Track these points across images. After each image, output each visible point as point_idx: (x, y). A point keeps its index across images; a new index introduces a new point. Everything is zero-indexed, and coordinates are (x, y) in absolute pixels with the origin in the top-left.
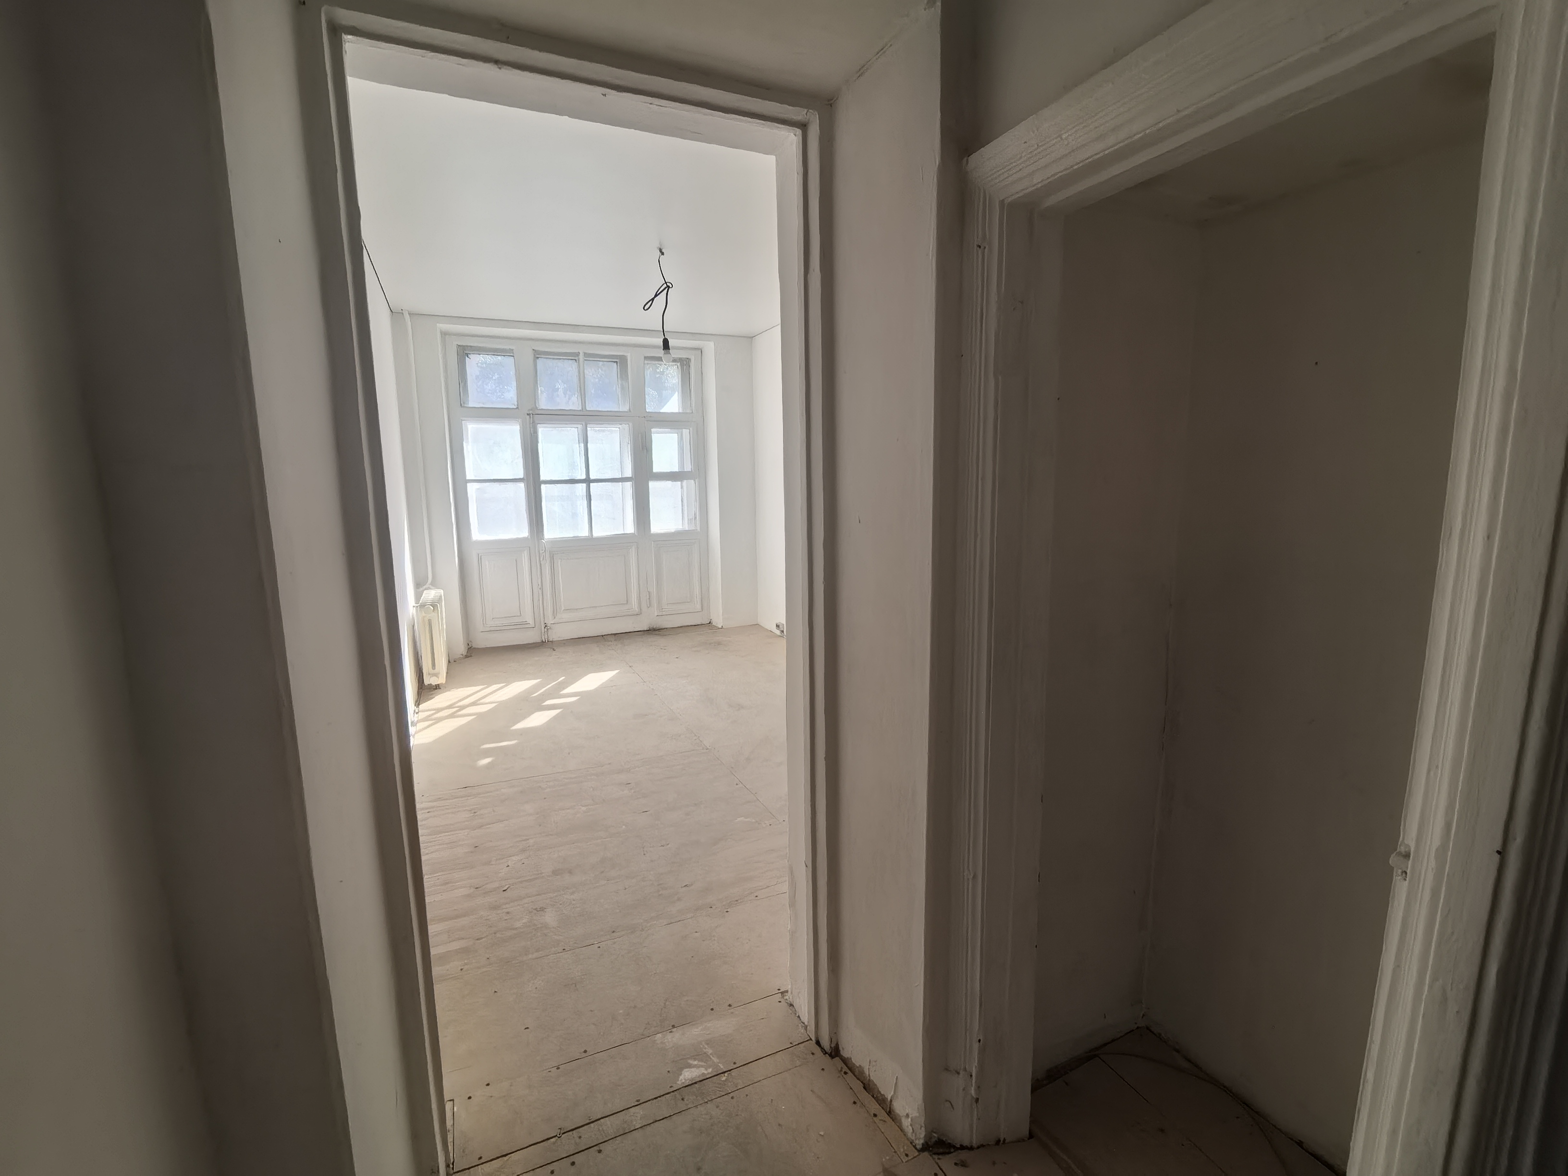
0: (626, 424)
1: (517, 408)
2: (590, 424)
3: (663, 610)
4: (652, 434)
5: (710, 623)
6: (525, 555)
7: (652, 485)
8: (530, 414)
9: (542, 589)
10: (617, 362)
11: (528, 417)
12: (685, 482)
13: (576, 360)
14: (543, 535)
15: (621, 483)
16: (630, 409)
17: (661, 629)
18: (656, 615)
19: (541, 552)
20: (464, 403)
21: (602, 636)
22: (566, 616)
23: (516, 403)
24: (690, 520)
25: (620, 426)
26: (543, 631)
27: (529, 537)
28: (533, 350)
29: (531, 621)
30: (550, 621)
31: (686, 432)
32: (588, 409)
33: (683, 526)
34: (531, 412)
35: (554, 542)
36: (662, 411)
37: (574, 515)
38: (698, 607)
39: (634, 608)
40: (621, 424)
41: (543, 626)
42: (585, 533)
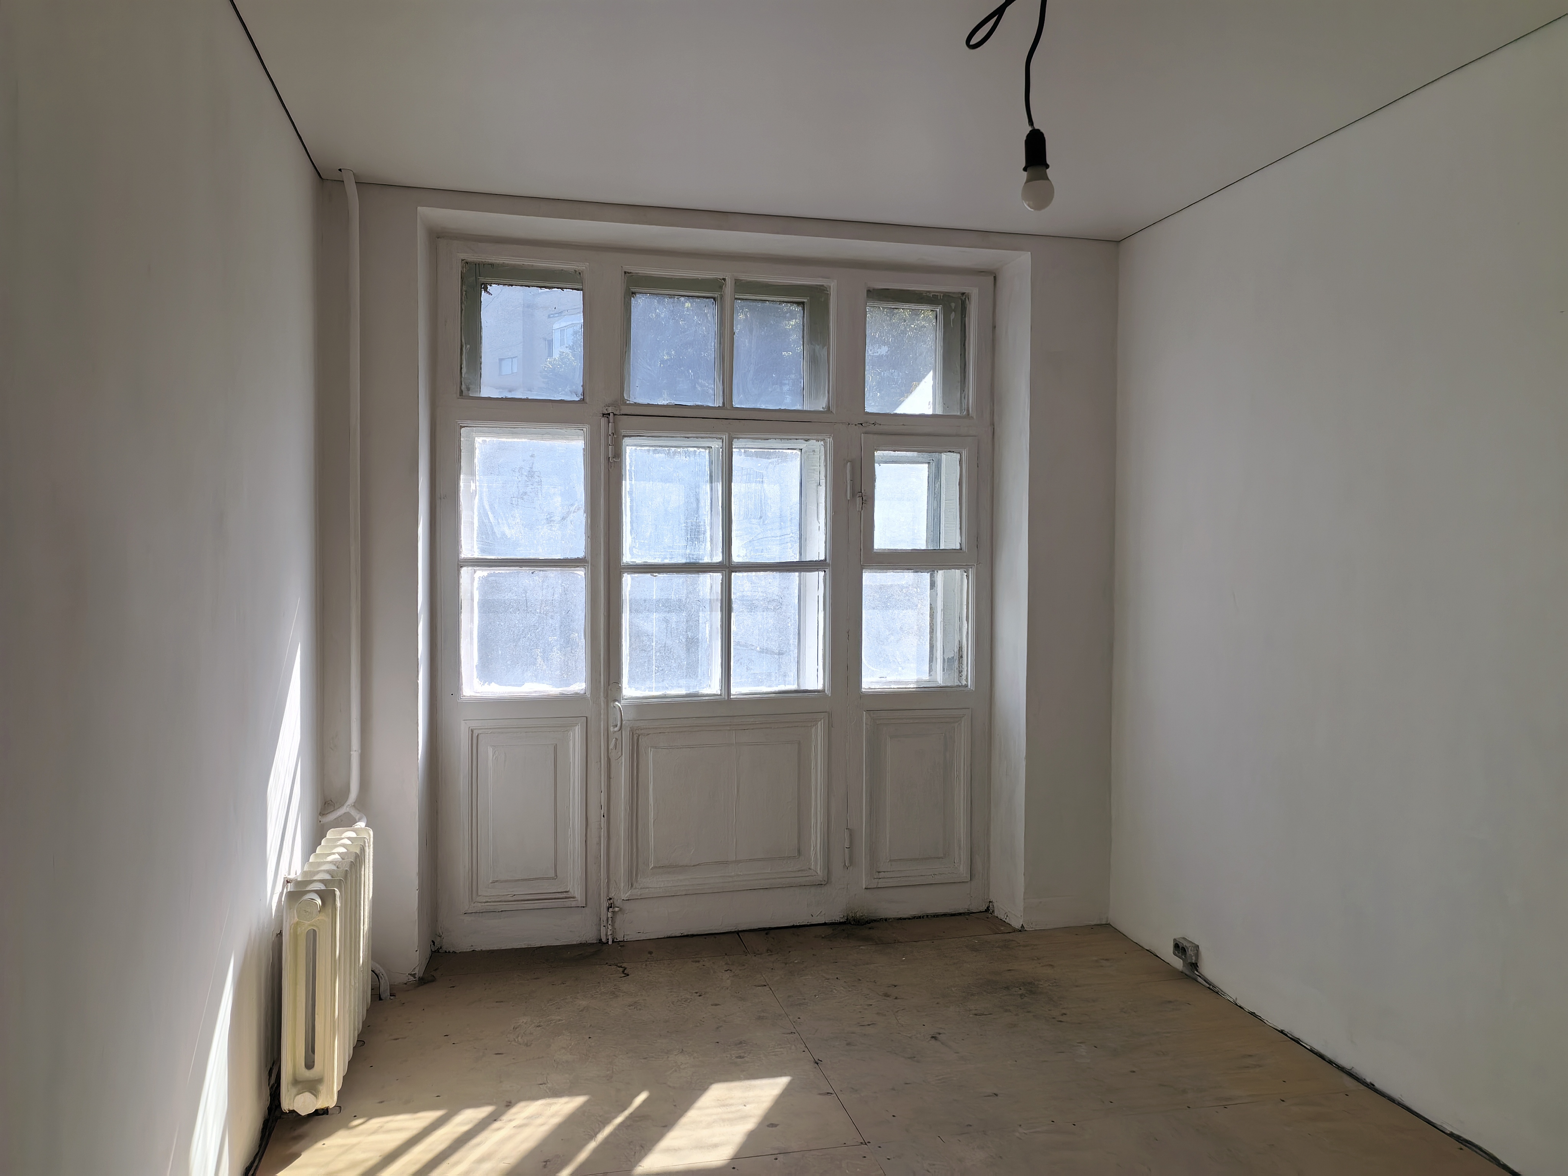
0: (818, 440)
1: (582, 401)
2: (738, 438)
3: (882, 875)
4: (876, 465)
5: (987, 910)
6: (576, 735)
7: (871, 579)
8: (609, 414)
9: (608, 816)
10: (803, 303)
11: (603, 421)
12: (940, 575)
13: (714, 299)
14: (620, 689)
15: (797, 574)
16: (829, 407)
17: (875, 921)
18: (864, 888)
19: (612, 729)
20: (468, 389)
21: (738, 932)
22: (655, 883)
23: (580, 390)
24: (948, 663)
25: (803, 445)
26: (604, 918)
27: (588, 695)
28: (625, 273)
29: (577, 891)
30: (622, 893)
31: (950, 462)
32: (736, 405)
33: (930, 675)
34: (610, 410)
35: (643, 706)
36: (901, 410)
37: (692, 643)
38: (963, 870)
39: (812, 867)
40: (807, 440)
41: (605, 904)
42: (712, 687)
